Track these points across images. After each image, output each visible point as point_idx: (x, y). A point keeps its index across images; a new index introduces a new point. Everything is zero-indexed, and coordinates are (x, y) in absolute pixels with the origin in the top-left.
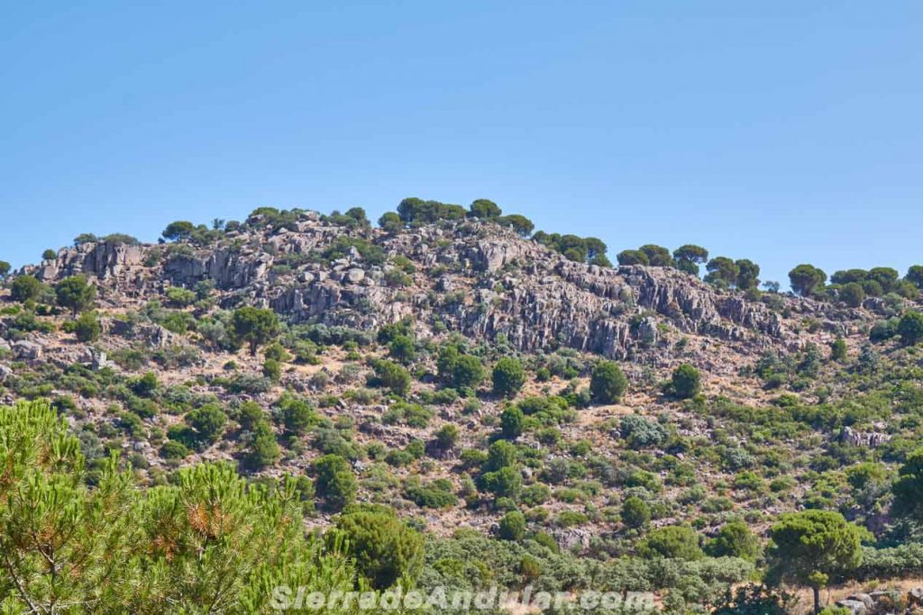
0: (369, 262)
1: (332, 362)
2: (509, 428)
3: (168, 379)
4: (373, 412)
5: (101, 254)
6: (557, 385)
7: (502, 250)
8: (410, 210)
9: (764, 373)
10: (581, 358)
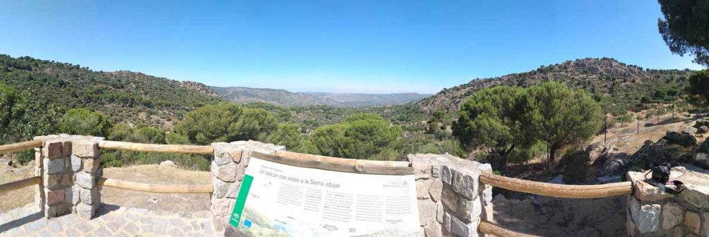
0: (599, 65)
1: (594, 76)
2: (614, 85)
3: (576, 77)
4: (599, 82)
5: (569, 63)
6: (620, 80)
7: (614, 64)
8: (604, 59)
9: (643, 80)
10: (623, 77)
